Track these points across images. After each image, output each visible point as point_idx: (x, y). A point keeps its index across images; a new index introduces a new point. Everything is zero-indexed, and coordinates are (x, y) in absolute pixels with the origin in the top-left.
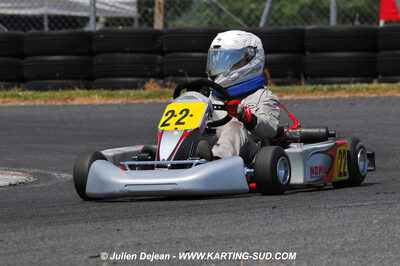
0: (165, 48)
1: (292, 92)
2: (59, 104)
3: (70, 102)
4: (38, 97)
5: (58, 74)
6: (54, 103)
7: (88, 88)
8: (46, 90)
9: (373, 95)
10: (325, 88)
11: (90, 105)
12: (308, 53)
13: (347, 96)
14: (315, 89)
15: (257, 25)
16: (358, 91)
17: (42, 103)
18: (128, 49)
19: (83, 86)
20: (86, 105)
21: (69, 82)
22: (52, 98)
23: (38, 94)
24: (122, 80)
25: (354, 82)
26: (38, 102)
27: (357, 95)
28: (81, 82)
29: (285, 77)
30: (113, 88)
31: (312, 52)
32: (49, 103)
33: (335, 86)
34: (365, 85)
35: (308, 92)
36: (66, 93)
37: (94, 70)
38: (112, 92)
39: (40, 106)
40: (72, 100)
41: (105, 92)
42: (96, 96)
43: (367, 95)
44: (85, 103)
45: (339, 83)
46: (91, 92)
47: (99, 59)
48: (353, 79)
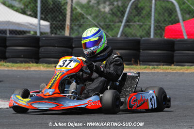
0: (73, 46)
1: (135, 69)
2: (24, 69)
3: (29, 69)
4: (13, 66)
5: (22, 56)
6: (21, 69)
7: (37, 63)
8: (17, 63)
9: (174, 72)
10: (151, 67)
11: (39, 71)
12: (141, 51)
13: (162, 71)
14: (146, 68)
15: (117, 36)
16: (167, 69)
17: (16, 69)
18: (56, 45)
19: (34, 61)
20: (37, 71)
21: (28, 60)
22: (20, 67)
23: (13, 64)
24: (52, 59)
25: (163, 65)
26: (14, 69)
27: (167, 71)
28: (33, 60)
29: (130, 61)
30: (49, 64)
31: (143, 50)
32: (19, 69)
33: (156, 67)
34: (170, 67)
35: (143, 69)
36: (27, 65)
37: (40, 54)
38: (49, 65)
39: (15, 70)
40: (30, 68)
41: (46, 65)
42: (41, 67)
43: (171, 71)
44: (36, 70)
45: (157, 65)
46: (38, 64)
47: (42, 49)
48: (162, 64)
